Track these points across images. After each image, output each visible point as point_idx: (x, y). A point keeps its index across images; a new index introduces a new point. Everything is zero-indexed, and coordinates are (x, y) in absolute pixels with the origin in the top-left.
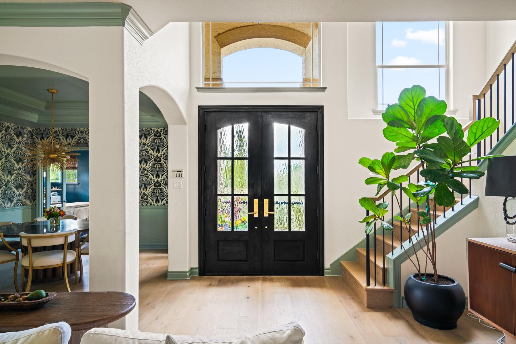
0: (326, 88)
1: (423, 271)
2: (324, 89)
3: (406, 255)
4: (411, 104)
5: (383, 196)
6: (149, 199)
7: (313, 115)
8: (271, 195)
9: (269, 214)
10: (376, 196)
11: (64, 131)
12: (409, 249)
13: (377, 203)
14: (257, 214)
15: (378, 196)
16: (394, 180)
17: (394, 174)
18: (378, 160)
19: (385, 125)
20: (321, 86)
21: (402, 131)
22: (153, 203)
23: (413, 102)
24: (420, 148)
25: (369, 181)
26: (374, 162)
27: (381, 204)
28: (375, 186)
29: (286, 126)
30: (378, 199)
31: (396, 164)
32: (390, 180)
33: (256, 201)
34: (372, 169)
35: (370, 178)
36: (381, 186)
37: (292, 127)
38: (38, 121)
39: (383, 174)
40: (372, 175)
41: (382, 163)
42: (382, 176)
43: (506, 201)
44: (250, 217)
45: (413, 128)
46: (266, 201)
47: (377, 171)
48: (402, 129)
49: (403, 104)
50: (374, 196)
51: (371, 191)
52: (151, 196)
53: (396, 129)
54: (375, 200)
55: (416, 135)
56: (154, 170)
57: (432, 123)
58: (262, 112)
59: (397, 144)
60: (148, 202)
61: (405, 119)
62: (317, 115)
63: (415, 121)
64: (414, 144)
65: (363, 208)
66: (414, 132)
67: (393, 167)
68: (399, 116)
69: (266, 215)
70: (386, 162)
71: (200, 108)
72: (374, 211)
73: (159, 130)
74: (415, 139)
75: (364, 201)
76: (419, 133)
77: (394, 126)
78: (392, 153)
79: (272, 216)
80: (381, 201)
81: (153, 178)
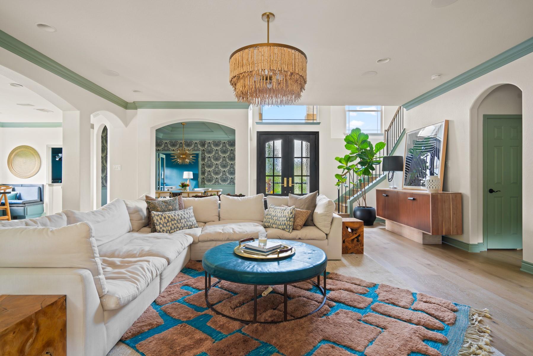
0: (320, 123)
1: (361, 205)
2: (319, 123)
3: (355, 200)
4: (356, 135)
5: (345, 174)
6: (220, 181)
7: (314, 136)
8: (293, 176)
9: (292, 185)
10: (342, 173)
11: (171, 142)
12: (356, 197)
13: (343, 177)
14: (286, 185)
15: (343, 174)
16: (349, 166)
17: (350, 164)
18: (343, 158)
19: (346, 143)
20: (318, 122)
21: (352, 146)
22: (222, 183)
23: (356, 134)
24: (359, 153)
25: (339, 167)
26: (341, 159)
27: (344, 177)
28: (342, 169)
29: (300, 142)
30: (343, 175)
31: (350, 160)
32: (348, 166)
33: (285, 179)
34: (340, 161)
35: (340, 166)
36: (344, 169)
37: (303, 142)
38: (162, 137)
39: (345, 164)
40: (341, 164)
41: (344, 159)
42: (345, 165)
43: (389, 173)
44: (283, 187)
45: (357, 145)
46: (290, 179)
47: (343, 162)
48: (352, 145)
49: (352, 135)
50: (341, 174)
51: (340, 172)
52: (221, 179)
53: (350, 145)
54: (342, 175)
55: (358, 147)
56: (222, 164)
57: (363, 143)
58: (289, 134)
59: (351, 151)
60: (218, 182)
61: (353, 141)
62: (316, 136)
63: (357, 142)
64: (357, 151)
65: (337, 179)
66: (357, 146)
67: (349, 161)
68: (351, 140)
69: (290, 186)
70: (346, 159)
71: (258, 132)
72: (341, 180)
73: (225, 142)
74: (358, 149)
75: (337, 176)
76: (359, 147)
77: (349, 144)
78: (348, 155)
79: (293, 186)
80: (345, 176)
81: (222, 169)
